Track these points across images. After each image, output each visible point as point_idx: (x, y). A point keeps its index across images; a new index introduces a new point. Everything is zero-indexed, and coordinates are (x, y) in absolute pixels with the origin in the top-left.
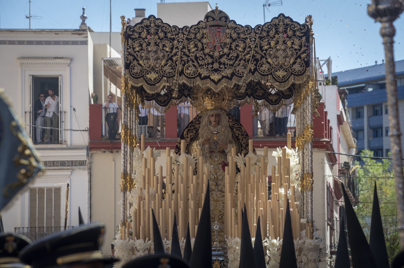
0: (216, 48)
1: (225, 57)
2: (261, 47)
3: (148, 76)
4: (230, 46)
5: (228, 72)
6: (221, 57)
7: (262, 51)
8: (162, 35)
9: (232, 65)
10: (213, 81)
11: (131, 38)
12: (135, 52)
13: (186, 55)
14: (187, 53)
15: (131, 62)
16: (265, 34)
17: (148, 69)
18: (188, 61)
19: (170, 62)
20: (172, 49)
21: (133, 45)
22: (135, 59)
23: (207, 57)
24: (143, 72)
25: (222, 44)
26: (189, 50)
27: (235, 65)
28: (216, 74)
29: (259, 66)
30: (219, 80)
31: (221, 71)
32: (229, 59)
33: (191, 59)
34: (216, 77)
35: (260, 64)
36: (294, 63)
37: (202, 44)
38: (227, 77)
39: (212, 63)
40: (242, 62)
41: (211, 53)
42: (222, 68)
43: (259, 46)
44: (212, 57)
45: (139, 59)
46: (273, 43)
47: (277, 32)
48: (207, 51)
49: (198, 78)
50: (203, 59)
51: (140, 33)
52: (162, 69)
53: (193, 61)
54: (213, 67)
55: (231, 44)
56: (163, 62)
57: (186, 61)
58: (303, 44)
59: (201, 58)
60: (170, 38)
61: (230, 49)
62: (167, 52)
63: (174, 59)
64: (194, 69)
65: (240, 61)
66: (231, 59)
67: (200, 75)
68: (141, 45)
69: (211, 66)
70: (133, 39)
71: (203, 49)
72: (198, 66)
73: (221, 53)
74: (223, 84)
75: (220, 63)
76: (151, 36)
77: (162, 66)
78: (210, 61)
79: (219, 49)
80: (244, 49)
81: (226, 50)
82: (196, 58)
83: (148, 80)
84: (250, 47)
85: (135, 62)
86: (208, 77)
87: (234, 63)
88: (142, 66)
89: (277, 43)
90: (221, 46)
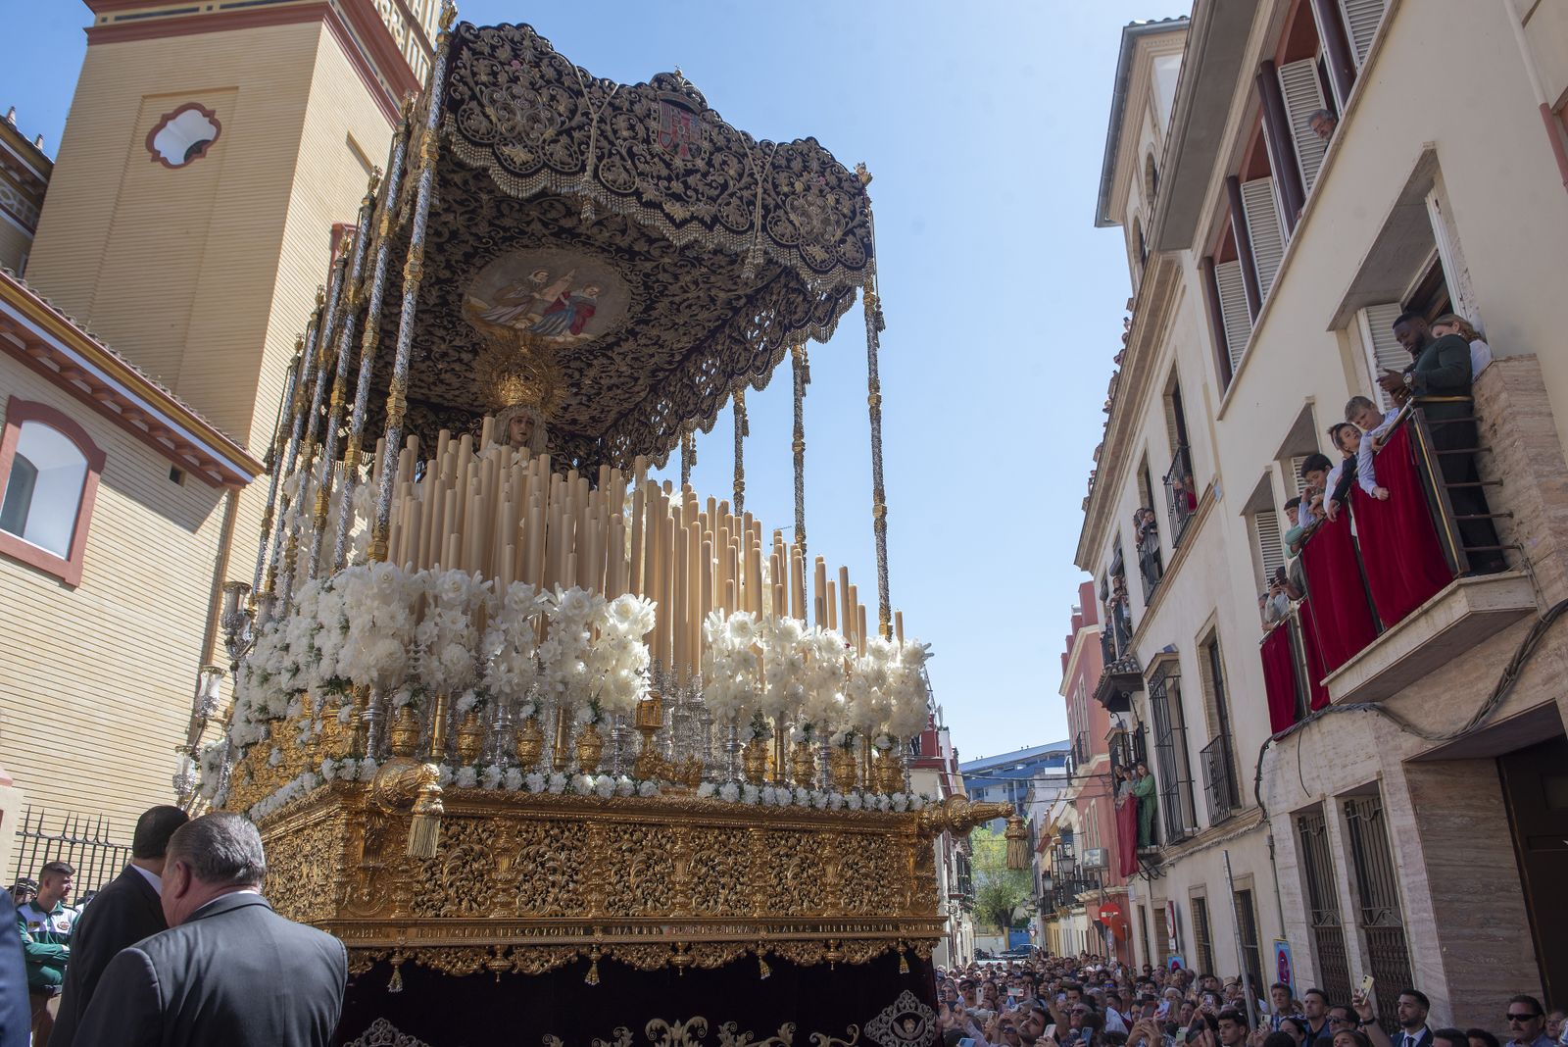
0: (679, 149)
1: (699, 176)
2: (775, 186)
3: (506, 150)
4: (710, 160)
5: (703, 209)
6: (689, 173)
7: (778, 194)
8: (550, 73)
9: (714, 200)
10: (668, 216)
11: (469, 49)
12: (477, 83)
13: (606, 138)
14: (610, 134)
15: (462, 101)
16: (783, 162)
17: (507, 135)
18: (610, 155)
19: (564, 139)
20: (573, 112)
21: (472, 65)
22: (474, 97)
23: (656, 160)
24: (494, 137)
25: (694, 147)
26: (615, 132)
27: (719, 201)
28: (678, 204)
29: (770, 223)
30: (685, 222)
31: (688, 202)
32: (706, 184)
33: (618, 152)
34: (678, 211)
35: (773, 218)
36: (843, 241)
37: (647, 129)
38: (702, 221)
39: (669, 179)
40: (735, 201)
41: (667, 157)
42: (690, 197)
43: (770, 180)
44: (668, 165)
45: (485, 101)
46: (799, 186)
47: (805, 168)
48: (657, 147)
49: (634, 199)
50: (646, 162)
51: (493, 48)
52: (543, 148)
53: (622, 158)
54: (668, 188)
55: (711, 154)
56: (550, 133)
57: (606, 151)
58: (858, 211)
59: (643, 160)
60: (569, 88)
61: (710, 164)
62: (560, 115)
63: (576, 134)
64: (624, 175)
65: (731, 195)
66: (710, 185)
67: (638, 194)
68: (494, 74)
69: (666, 183)
70: (474, 52)
71: (647, 141)
72: (634, 173)
73: (689, 165)
74: (693, 232)
75: (687, 186)
76: (522, 64)
77: (544, 141)
78: (665, 172)
79: (685, 155)
80: (741, 176)
81: (700, 164)
82: (631, 154)
83: (506, 160)
84: (751, 175)
85: (474, 104)
86: (659, 206)
87: (718, 196)
88: (491, 122)
89: (808, 189)
90: (690, 150)
